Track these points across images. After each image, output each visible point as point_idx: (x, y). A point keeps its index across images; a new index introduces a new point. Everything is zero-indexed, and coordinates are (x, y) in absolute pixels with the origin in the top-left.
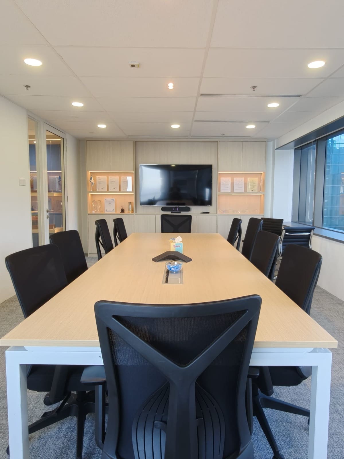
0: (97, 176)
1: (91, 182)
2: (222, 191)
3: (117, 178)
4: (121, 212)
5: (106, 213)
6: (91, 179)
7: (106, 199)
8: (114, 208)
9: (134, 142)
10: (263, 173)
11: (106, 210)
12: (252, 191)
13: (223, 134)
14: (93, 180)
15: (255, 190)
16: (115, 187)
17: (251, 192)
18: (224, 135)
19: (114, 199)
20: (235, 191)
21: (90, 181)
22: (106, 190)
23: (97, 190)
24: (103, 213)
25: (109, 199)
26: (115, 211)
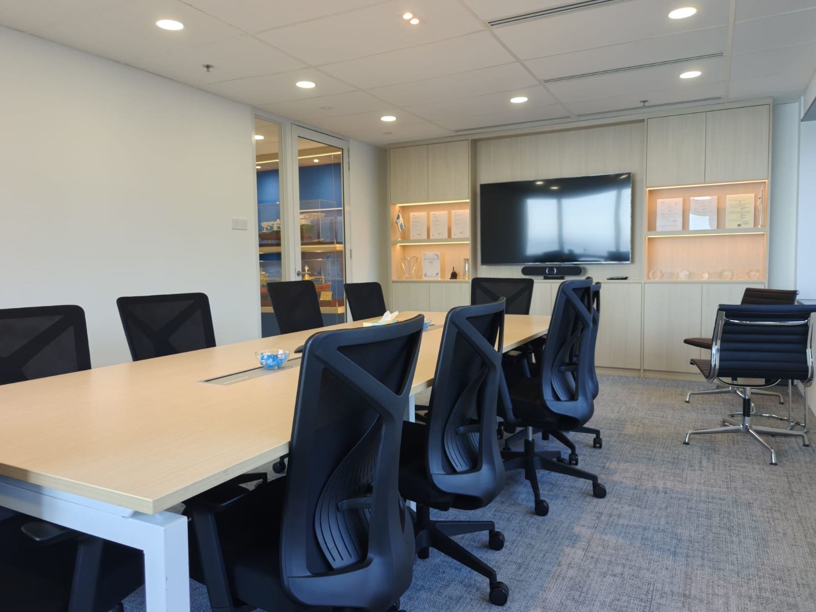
0: (412, 212)
1: (398, 224)
2: (659, 229)
3: (443, 214)
4: (450, 278)
5: (424, 279)
6: (398, 218)
7: (424, 254)
8: (438, 270)
9: (470, 142)
10: (766, 181)
11: (426, 275)
12: (739, 225)
13: (644, 102)
14: (401, 220)
15: (746, 224)
16: (439, 232)
17: (738, 227)
18: (646, 104)
19: (438, 253)
20: (692, 228)
21: (396, 222)
22: (425, 237)
23: (411, 238)
24: (420, 280)
25: (430, 254)
26: (439, 275)
